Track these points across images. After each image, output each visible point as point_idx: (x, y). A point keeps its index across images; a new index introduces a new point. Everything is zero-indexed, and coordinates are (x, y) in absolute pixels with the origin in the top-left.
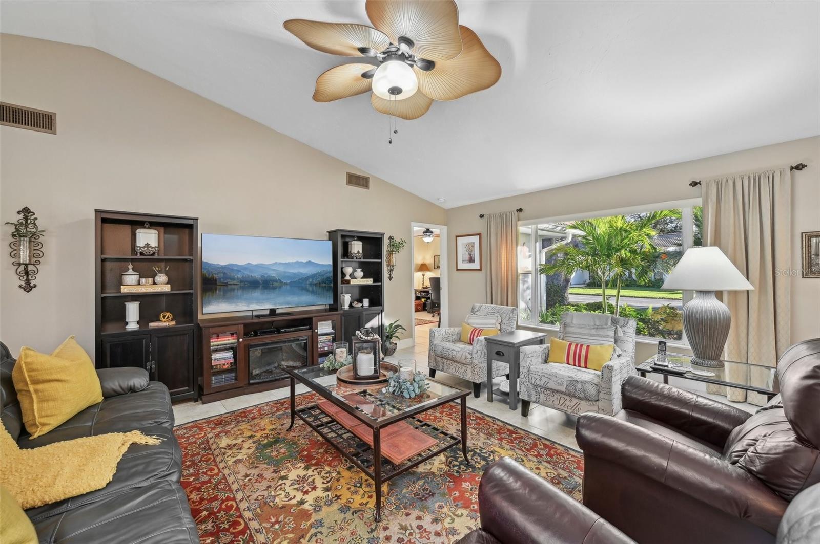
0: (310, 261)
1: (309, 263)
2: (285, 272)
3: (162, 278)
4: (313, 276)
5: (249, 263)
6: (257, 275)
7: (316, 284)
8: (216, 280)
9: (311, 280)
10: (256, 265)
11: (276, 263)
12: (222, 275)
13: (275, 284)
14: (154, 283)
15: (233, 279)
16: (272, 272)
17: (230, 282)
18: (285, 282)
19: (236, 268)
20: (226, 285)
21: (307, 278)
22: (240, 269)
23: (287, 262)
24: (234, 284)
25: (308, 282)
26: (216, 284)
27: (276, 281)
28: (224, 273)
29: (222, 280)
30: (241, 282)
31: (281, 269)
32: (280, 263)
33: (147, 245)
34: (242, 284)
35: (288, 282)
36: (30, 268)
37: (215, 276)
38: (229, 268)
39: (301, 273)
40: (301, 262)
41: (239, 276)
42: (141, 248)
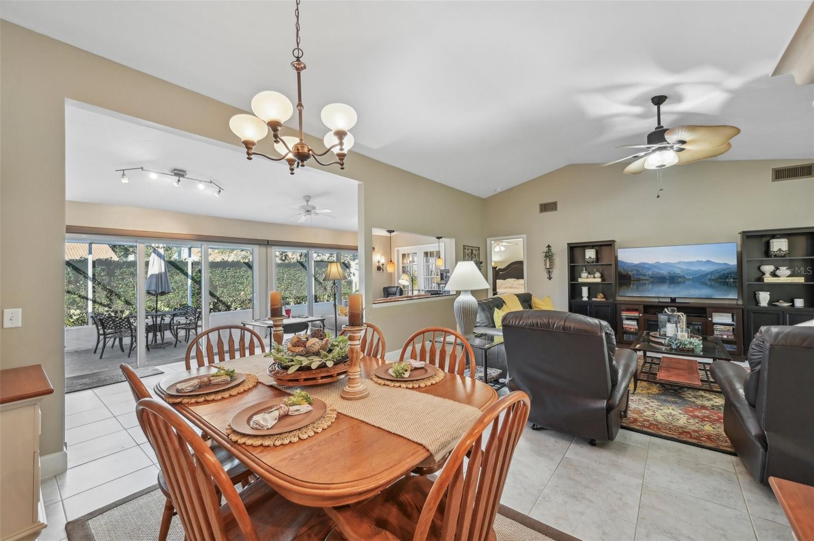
0: (708, 261)
1: (708, 262)
2: (688, 270)
3: (598, 275)
4: (711, 273)
5: (658, 262)
6: (664, 272)
7: (713, 280)
8: (630, 276)
9: (709, 276)
10: (664, 264)
11: (680, 262)
12: (635, 272)
13: (680, 280)
14: (594, 278)
15: (645, 275)
16: (677, 269)
17: (641, 277)
18: (688, 277)
19: (646, 266)
20: (639, 280)
21: (706, 275)
22: (651, 266)
23: (690, 261)
24: (646, 280)
25: (707, 278)
26: (630, 279)
27: (680, 277)
28: (637, 271)
29: (635, 276)
30: (651, 277)
31: (685, 267)
32: (684, 262)
34: (652, 280)
35: (691, 278)
36: (550, 270)
37: (629, 273)
38: (640, 266)
39: (702, 271)
40: (702, 261)
41: (650, 273)
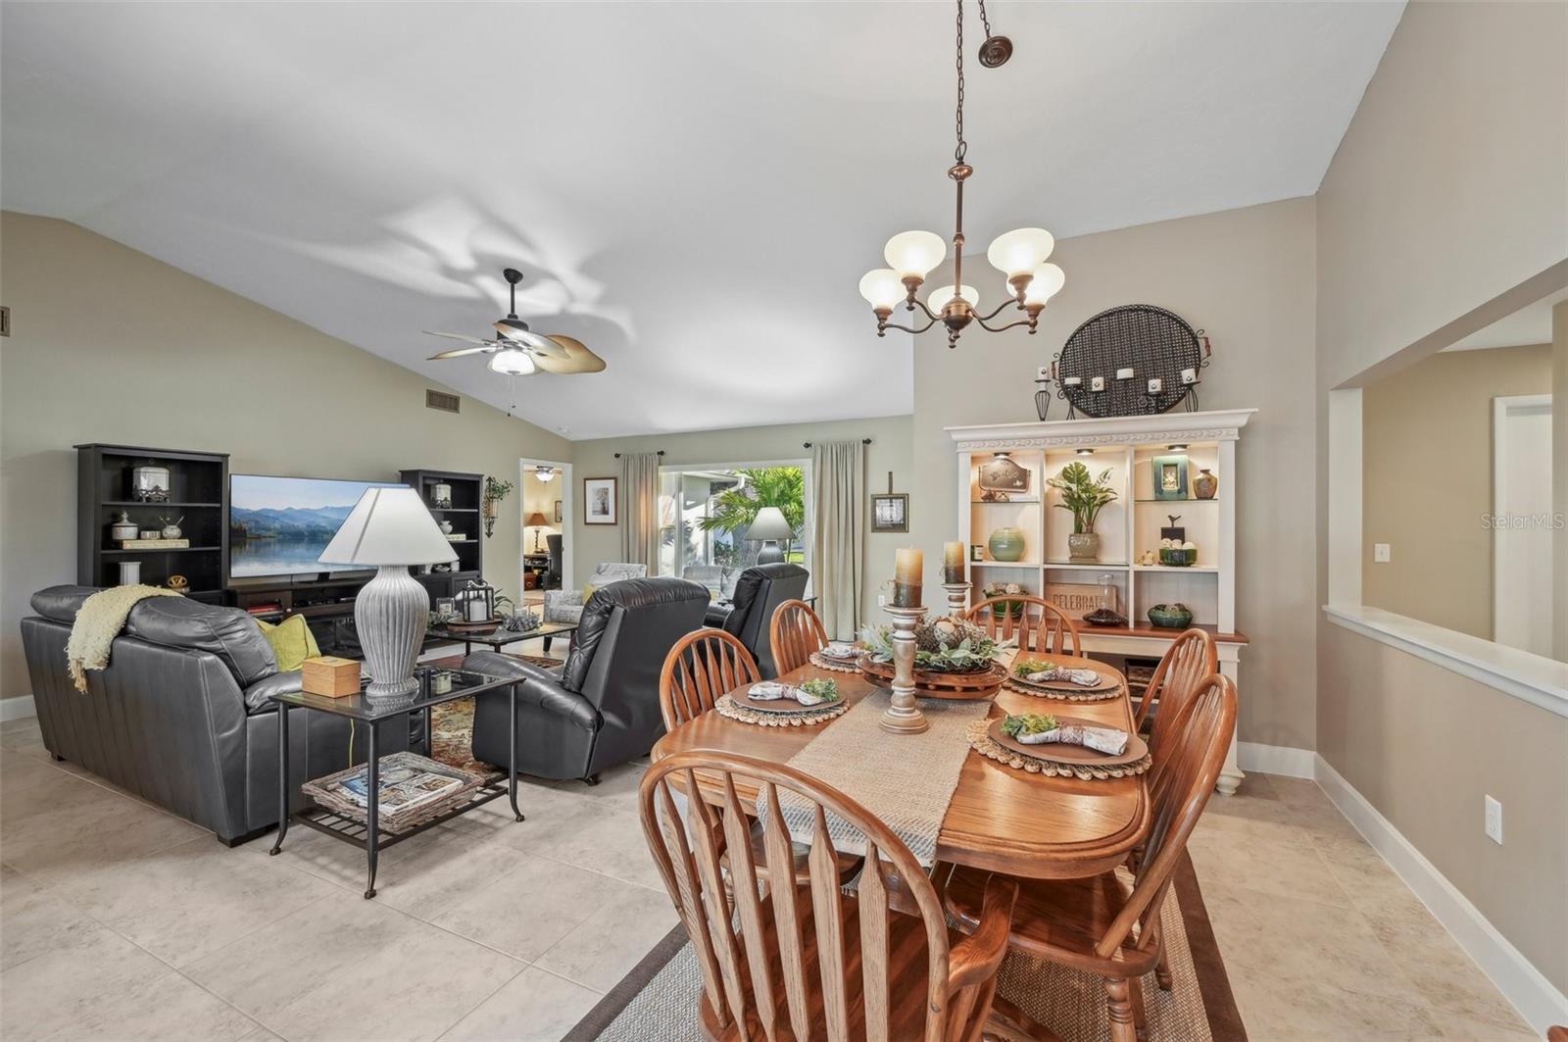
3: (173, 531)
5: (290, 508)
6: (300, 524)
8: (245, 531)
10: (301, 511)
11: (327, 508)
12: (253, 524)
14: (162, 537)
15: (269, 530)
16: (322, 520)
17: (264, 533)
19: (271, 515)
20: (259, 537)
22: (277, 515)
23: (342, 505)
24: (270, 537)
26: (246, 536)
27: (327, 531)
28: (257, 522)
29: (253, 531)
30: (280, 533)
31: (334, 515)
32: (333, 508)
33: (157, 489)
34: (281, 537)
37: (244, 525)
38: (262, 515)
41: (277, 525)
42: (147, 492)
